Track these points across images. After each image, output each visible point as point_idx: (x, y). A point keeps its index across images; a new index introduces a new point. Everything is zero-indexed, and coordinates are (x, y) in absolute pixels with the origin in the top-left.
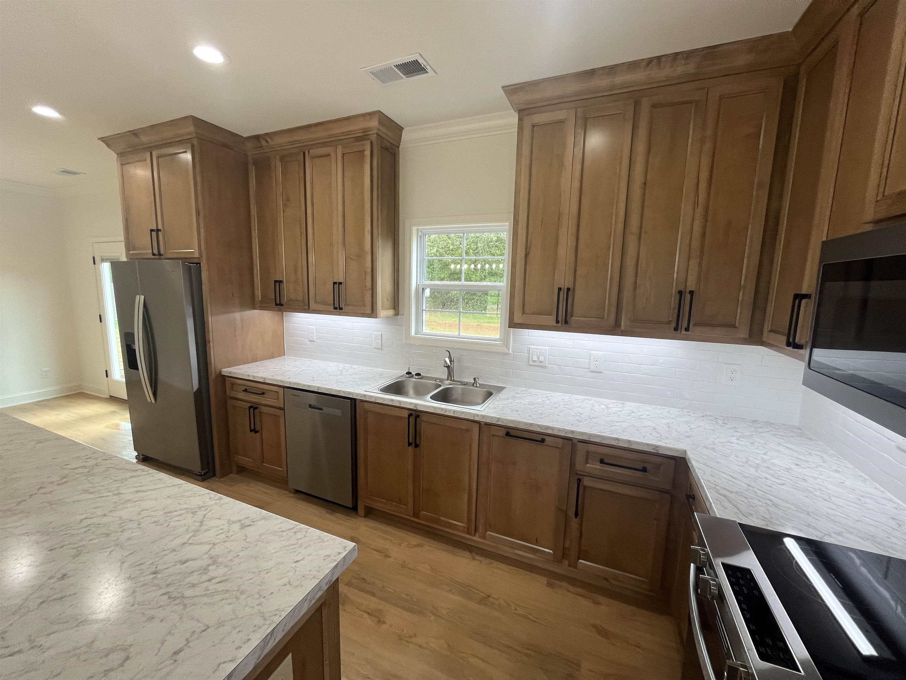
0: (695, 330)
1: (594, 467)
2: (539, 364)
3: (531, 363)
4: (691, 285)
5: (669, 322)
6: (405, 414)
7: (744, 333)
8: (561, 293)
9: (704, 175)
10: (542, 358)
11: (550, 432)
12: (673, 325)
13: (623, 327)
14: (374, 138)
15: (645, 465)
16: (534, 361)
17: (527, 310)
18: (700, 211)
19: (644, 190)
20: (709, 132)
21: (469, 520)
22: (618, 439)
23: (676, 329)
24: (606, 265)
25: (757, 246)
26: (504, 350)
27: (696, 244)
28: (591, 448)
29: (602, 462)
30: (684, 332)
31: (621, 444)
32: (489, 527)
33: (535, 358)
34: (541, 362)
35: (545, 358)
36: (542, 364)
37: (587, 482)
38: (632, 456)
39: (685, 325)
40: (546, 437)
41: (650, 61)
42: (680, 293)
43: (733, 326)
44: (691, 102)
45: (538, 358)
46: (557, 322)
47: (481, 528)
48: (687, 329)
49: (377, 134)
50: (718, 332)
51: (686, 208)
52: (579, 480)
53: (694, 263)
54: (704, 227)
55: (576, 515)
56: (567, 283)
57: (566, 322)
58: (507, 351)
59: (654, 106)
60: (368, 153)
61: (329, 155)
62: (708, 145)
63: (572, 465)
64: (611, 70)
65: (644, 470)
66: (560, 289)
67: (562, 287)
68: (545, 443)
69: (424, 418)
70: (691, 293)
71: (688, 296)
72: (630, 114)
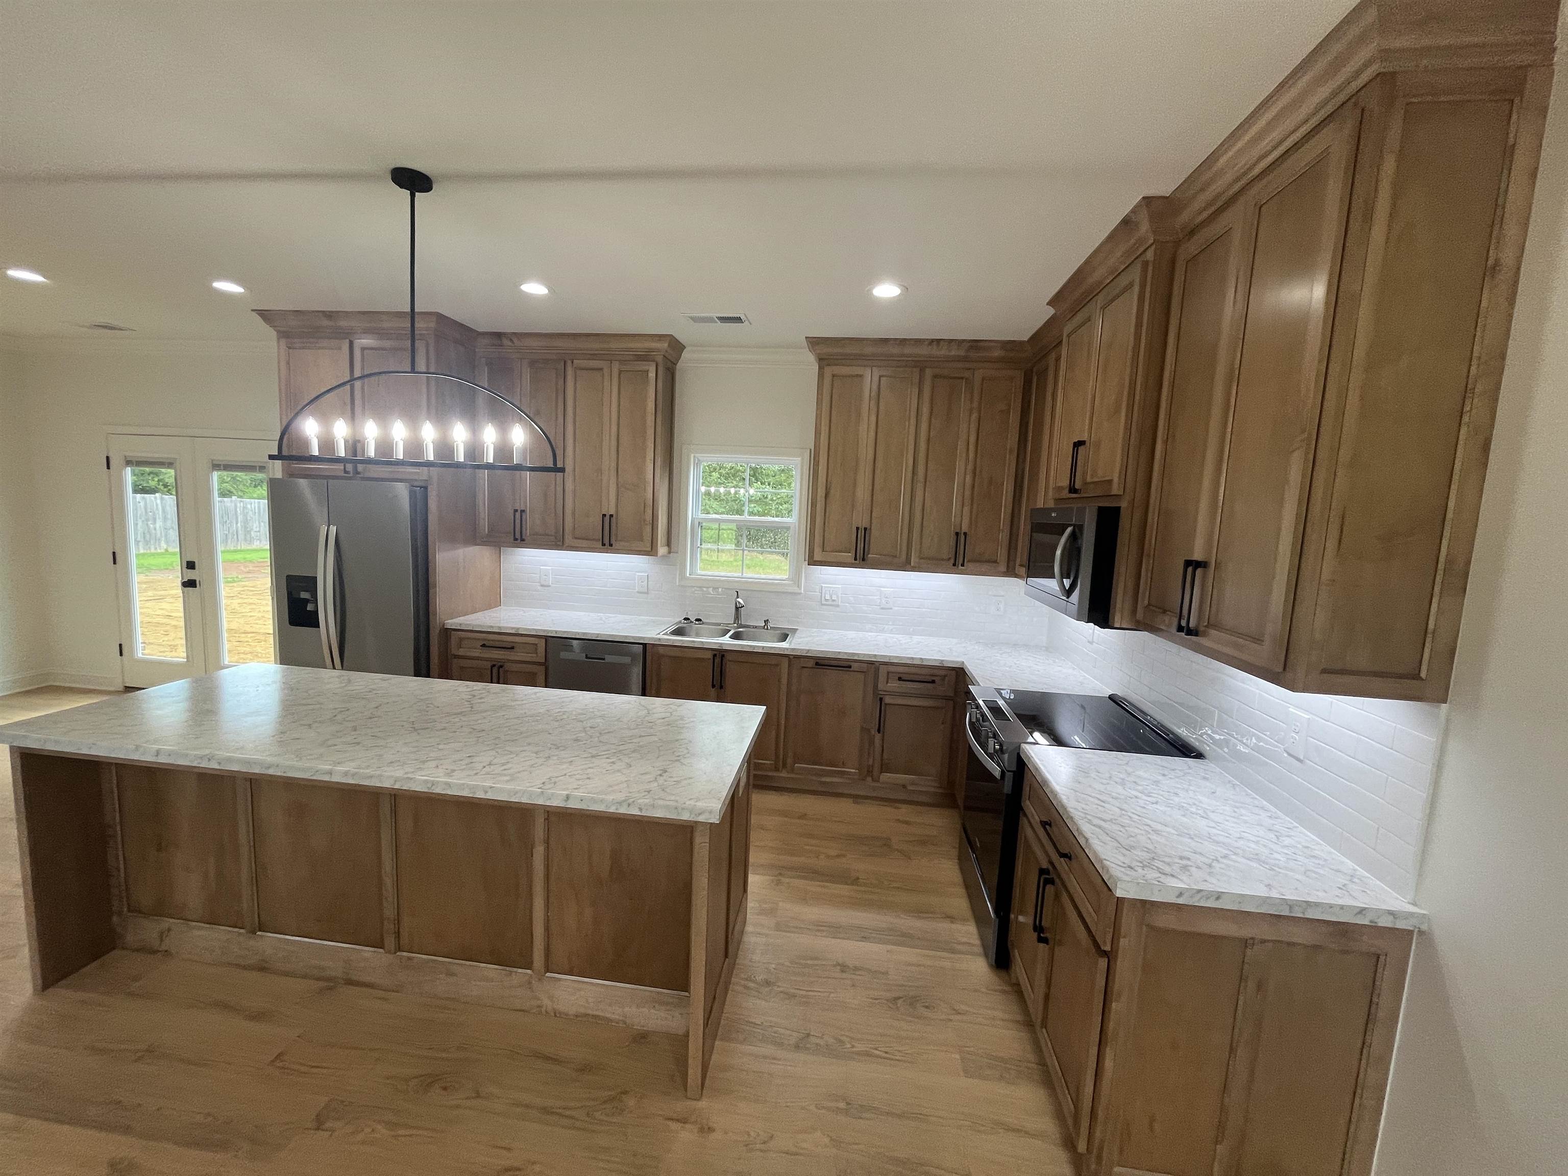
0: (970, 566)
1: (894, 685)
2: (833, 603)
3: (824, 602)
4: (965, 528)
5: (950, 559)
6: (709, 655)
7: (1003, 568)
8: (859, 531)
9: (972, 439)
10: (834, 597)
11: (856, 658)
12: (952, 561)
13: (912, 564)
14: (660, 359)
15: (934, 678)
16: (826, 600)
17: (827, 549)
18: (970, 467)
19: (928, 446)
20: (975, 405)
21: (777, 756)
22: (912, 658)
23: (954, 565)
24: (898, 508)
25: (1010, 499)
26: (796, 589)
27: (968, 493)
28: (892, 669)
29: (900, 679)
30: (960, 567)
31: (915, 662)
32: (797, 759)
33: (828, 597)
34: (834, 601)
35: (838, 597)
36: (834, 603)
37: (888, 700)
38: (924, 671)
39: (961, 561)
40: (852, 664)
41: (932, 341)
42: (957, 534)
43: (995, 562)
44: (962, 378)
45: (831, 597)
46: (855, 559)
47: (789, 761)
48: (963, 565)
49: (664, 356)
50: (985, 567)
51: (960, 465)
52: (881, 699)
53: (966, 509)
54: (974, 480)
55: (879, 731)
56: (865, 524)
57: (863, 560)
58: (799, 591)
59: (935, 376)
60: (652, 375)
61: (601, 369)
62: (975, 416)
63: (876, 687)
64: (903, 342)
65: (933, 682)
66: (858, 529)
67: (860, 526)
68: (852, 669)
69: (728, 657)
70: (965, 534)
71: (963, 537)
72: (916, 380)
